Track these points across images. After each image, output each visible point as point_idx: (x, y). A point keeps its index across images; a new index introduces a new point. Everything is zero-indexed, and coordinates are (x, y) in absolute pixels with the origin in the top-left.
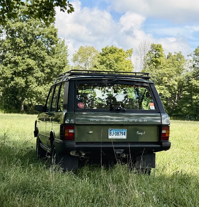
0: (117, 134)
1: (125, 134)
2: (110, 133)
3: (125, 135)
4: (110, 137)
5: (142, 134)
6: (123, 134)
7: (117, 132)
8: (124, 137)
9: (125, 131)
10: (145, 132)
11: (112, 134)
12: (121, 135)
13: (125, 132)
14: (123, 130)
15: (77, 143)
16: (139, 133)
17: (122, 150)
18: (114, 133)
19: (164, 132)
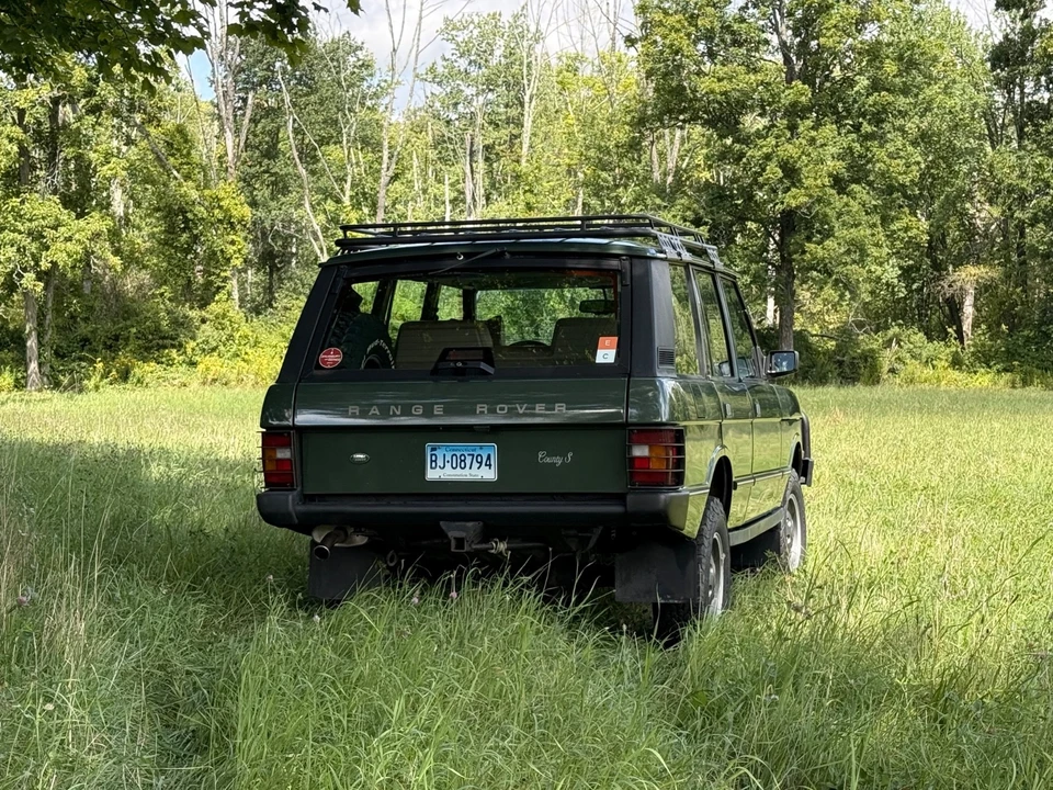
0: (460, 463)
1: (492, 463)
2: (432, 461)
3: (490, 465)
4: (432, 474)
5: (558, 461)
6: (481, 463)
7: (458, 454)
8: (489, 474)
9: (491, 450)
10: (569, 454)
11: (440, 463)
12: (476, 465)
13: (489, 456)
14: (481, 447)
15: (308, 498)
16: (548, 460)
17: (470, 524)
18: (448, 458)
19: (640, 451)
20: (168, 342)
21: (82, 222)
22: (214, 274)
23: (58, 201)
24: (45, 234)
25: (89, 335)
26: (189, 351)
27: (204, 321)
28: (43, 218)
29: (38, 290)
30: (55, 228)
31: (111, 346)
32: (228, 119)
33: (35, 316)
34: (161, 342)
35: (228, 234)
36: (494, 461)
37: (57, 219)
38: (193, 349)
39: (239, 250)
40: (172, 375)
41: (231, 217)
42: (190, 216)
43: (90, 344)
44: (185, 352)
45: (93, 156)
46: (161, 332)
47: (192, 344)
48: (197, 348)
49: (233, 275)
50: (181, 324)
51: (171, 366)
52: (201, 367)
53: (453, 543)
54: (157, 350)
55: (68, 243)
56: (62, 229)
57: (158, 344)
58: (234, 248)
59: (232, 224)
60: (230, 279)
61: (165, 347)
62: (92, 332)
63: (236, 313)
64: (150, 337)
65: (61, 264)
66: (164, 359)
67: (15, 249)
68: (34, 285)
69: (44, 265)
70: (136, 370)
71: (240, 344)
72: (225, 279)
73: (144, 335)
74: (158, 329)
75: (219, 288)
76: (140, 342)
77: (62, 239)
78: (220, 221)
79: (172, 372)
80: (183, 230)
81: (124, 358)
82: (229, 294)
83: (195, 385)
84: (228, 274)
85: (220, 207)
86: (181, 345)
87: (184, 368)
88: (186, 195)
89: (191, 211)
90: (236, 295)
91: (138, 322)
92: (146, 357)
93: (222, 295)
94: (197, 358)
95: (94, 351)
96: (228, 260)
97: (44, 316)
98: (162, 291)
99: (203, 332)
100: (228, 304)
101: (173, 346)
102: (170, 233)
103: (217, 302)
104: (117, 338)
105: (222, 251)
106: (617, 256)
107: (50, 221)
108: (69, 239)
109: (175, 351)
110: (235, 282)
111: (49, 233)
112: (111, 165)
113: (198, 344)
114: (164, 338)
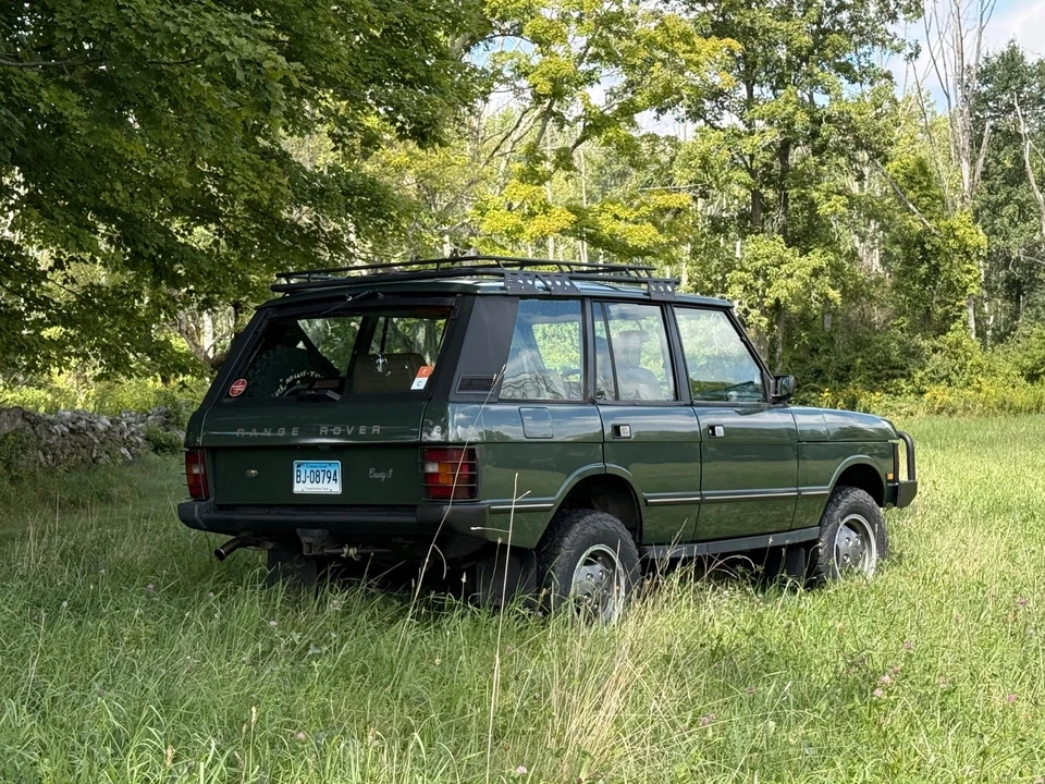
0: (316, 479)
2: (297, 476)
3: (336, 480)
4: (298, 488)
5: (382, 476)
6: (330, 478)
7: (315, 470)
8: (335, 488)
9: (336, 467)
10: (391, 471)
11: (303, 478)
12: (326, 480)
13: (335, 472)
14: (330, 464)
16: (376, 476)
18: (308, 474)
19: (432, 468)
20: (896, 372)
21: (804, 259)
22: (949, 303)
23: (782, 240)
24: (768, 272)
25: (823, 367)
26: (917, 380)
27: (935, 351)
28: (767, 257)
29: (763, 325)
30: (778, 266)
31: (843, 377)
32: (964, 149)
33: (766, 350)
34: (890, 372)
35: (965, 263)
36: (339, 477)
37: (780, 257)
38: (922, 379)
39: (975, 279)
40: (900, 404)
41: (966, 246)
42: (928, 247)
43: (823, 375)
44: (913, 382)
45: (815, 195)
46: (891, 362)
47: (920, 374)
48: (926, 378)
49: (969, 304)
50: (912, 354)
51: (900, 395)
52: (928, 395)
53: (305, 547)
54: (887, 380)
55: (789, 280)
56: (784, 267)
57: (888, 374)
58: (970, 277)
59: (967, 253)
60: (966, 308)
61: (895, 377)
62: (826, 363)
63: (971, 341)
64: (880, 367)
65: (782, 300)
66: (892, 389)
67: (742, 287)
68: (760, 321)
69: (768, 302)
70: (863, 400)
71: (972, 373)
72: (961, 309)
73: (874, 365)
74: (888, 360)
75: (955, 317)
76: (870, 372)
77: (785, 276)
78: (955, 251)
79: (900, 402)
80: (922, 261)
81: (854, 388)
82: (965, 323)
83: (921, 413)
84: (963, 303)
85: (955, 237)
86: (910, 375)
87: (911, 398)
88: (911, 228)
89: (929, 242)
90: (972, 325)
91: (868, 353)
92: (875, 387)
93: (958, 324)
94: (925, 387)
95: (825, 382)
96: (965, 289)
97: (775, 349)
98: (900, 321)
99: (933, 362)
100: (963, 333)
101: (903, 376)
102: (909, 265)
103: (953, 331)
104: (848, 369)
105: (958, 280)
106: (453, 294)
107: (774, 259)
108: (790, 276)
109: (903, 381)
110: (971, 311)
111: (772, 271)
112: (832, 203)
113: (926, 374)
114: (894, 368)
